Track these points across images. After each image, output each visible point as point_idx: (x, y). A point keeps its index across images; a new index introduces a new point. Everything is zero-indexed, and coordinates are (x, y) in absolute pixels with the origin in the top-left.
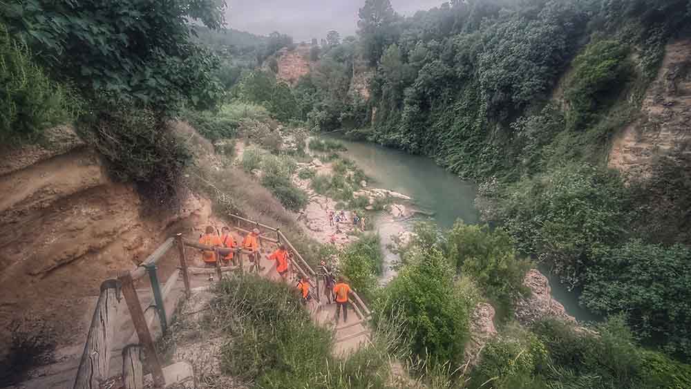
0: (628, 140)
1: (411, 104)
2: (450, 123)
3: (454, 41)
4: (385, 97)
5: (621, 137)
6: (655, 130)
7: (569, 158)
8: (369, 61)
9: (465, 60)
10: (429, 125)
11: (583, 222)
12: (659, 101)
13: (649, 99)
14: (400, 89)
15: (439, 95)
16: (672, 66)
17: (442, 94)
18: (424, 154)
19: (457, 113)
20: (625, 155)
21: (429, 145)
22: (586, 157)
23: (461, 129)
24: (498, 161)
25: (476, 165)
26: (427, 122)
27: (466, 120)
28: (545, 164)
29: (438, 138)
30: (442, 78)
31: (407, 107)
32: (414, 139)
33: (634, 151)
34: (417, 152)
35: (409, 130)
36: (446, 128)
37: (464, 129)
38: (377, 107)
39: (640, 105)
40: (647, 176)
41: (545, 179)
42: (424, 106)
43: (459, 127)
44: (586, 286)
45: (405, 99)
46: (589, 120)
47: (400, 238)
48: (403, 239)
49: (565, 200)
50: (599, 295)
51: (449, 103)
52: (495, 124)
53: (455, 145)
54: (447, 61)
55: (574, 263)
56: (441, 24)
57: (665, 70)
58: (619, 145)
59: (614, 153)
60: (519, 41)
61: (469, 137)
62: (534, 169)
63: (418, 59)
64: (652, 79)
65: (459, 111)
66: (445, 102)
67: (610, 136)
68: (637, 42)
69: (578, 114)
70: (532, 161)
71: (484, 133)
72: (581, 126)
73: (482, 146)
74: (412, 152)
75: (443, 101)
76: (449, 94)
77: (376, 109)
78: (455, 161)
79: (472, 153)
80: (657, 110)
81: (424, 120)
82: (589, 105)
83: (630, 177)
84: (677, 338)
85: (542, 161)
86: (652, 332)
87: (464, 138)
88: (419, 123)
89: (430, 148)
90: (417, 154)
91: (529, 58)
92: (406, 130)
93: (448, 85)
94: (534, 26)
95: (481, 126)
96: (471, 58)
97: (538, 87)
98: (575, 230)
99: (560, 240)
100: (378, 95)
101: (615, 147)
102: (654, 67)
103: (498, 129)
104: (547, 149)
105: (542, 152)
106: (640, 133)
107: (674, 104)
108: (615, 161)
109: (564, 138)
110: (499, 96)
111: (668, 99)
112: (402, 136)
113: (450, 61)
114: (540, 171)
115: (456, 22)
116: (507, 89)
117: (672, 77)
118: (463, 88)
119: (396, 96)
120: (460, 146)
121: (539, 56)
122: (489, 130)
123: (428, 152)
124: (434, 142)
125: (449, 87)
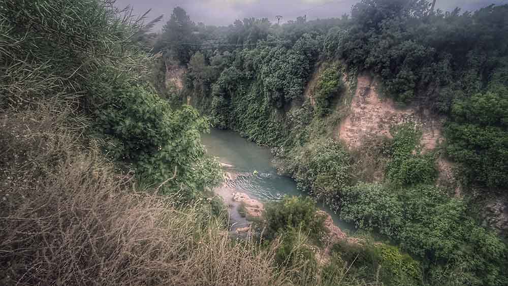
0: (347, 125)
1: (218, 96)
2: (246, 107)
3: (242, 54)
4: (197, 89)
5: (344, 123)
6: (358, 120)
7: (320, 134)
8: (179, 62)
9: (251, 67)
10: (231, 110)
11: (335, 174)
12: (358, 106)
13: (354, 104)
14: (208, 84)
15: (236, 90)
16: (361, 88)
17: (238, 89)
18: (230, 129)
19: (249, 101)
20: (347, 133)
21: (233, 123)
22: (329, 133)
23: (254, 112)
24: (279, 132)
25: (266, 135)
26: (230, 108)
27: (256, 106)
28: (309, 137)
29: (239, 118)
30: (237, 79)
31: (215, 98)
32: (223, 119)
33: (351, 131)
34: (226, 127)
35: (218, 113)
36: (244, 111)
37: (255, 112)
38: (191, 96)
39: (350, 106)
40: (358, 144)
41: (310, 147)
42: (227, 96)
43: (252, 111)
44: (342, 209)
45: (213, 93)
46: (327, 112)
47: (235, 198)
48: (237, 199)
49: (324, 162)
50: (349, 212)
51: (243, 95)
52: (274, 109)
53: (251, 123)
54: (239, 67)
55: (334, 197)
56: (230, 39)
57: (358, 90)
58: (344, 127)
59: (342, 131)
60: (284, 62)
61: (259, 117)
62: (303, 141)
63: (218, 63)
64: (354, 94)
65: (251, 101)
66: (241, 94)
67: (339, 122)
68: (344, 71)
69: (321, 109)
70: (301, 135)
71: (267, 114)
72: (324, 115)
73: (268, 123)
74: (222, 128)
75: (239, 94)
76: (243, 89)
77: (190, 97)
78: (253, 134)
79: (262, 127)
80: (358, 110)
81: (227, 106)
82: (327, 104)
83: (351, 144)
84: (383, 228)
85: (307, 136)
86: (374, 227)
87: (256, 118)
88: (225, 109)
89: (235, 124)
90: (225, 129)
91: (291, 73)
92: (216, 113)
93: (241, 83)
94: (291, 53)
95: (265, 110)
96: (254, 67)
97: (299, 91)
98: (332, 178)
99: (326, 185)
100: (191, 87)
101: (342, 128)
102: (354, 88)
103: (275, 111)
104: (308, 128)
105: (306, 130)
106: (353, 122)
107: (365, 108)
108: (343, 135)
109: (316, 122)
110: (277, 94)
111: (362, 105)
112: (214, 117)
113: (241, 67)
114: (306, 141)
115: (239, 39)
116: (280, 90)
117: (362, 95)
118: (251, 85)
119: (205, 89)
120: (254, 123)
121: (297, 72)
122: (271, 112)
123: (233, 127)
124: (236, 122)
125: (242, 84)
